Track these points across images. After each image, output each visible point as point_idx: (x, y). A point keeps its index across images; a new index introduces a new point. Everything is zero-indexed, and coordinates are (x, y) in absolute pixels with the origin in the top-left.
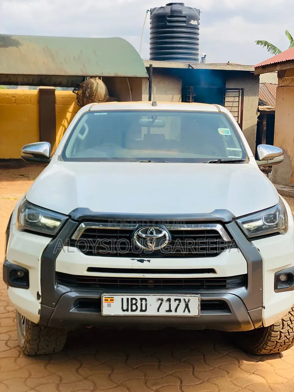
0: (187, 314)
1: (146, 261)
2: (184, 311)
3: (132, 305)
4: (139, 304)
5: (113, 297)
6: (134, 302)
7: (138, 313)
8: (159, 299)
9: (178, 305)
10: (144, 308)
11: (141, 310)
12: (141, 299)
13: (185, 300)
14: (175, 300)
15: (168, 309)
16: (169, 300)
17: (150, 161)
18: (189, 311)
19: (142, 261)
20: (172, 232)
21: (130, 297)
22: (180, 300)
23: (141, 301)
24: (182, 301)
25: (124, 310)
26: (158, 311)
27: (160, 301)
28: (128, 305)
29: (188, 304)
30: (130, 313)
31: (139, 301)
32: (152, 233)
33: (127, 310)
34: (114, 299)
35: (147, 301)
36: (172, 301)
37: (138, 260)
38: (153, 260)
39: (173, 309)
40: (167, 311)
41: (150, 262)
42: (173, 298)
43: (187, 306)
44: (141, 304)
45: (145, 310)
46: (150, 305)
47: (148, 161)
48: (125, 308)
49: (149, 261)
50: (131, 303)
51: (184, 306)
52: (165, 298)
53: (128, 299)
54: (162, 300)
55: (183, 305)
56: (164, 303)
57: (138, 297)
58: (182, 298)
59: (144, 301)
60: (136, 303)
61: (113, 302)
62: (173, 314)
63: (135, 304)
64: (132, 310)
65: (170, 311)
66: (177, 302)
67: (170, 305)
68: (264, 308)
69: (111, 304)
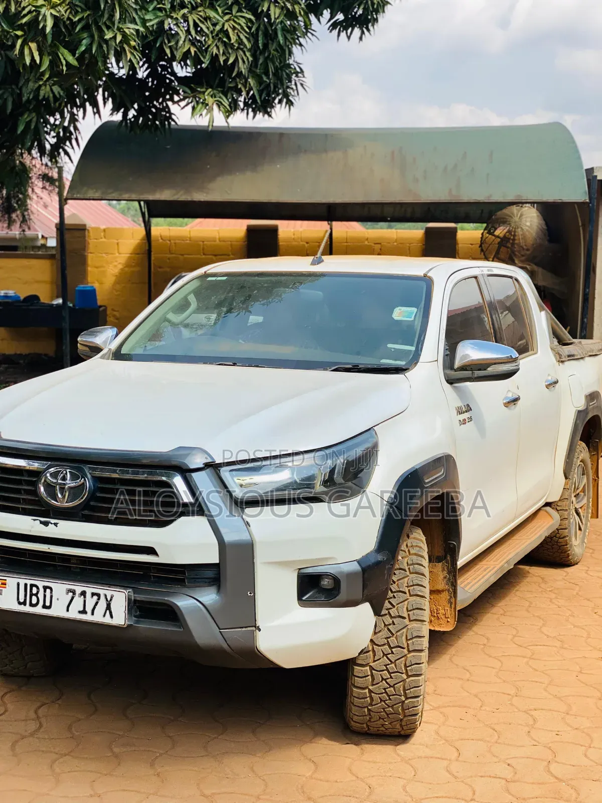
0: (107, 620)
1: (52, 524)
2: (104, 616)
3: (31, 595)
4: (41, 596)
5: (6, 580)
6: (35, 590)
7: (39, 610)
8: (70, 591)
9: (97, 603)
10: (48, 604)
11: (44, 607)
12: (45, 588)
13: (106, 596)
14: (93, 594)
15: (81, 609)
16: (83, 594)
17: (234, 364)
18: (112, 616)
19: (46, 524)
20: (96, 479)
21: (29, 582)
22: (98, 595)
23: (45, 591)
24: (102, 598)
25: (20, 603)
26: (68, 610)
27: (71, 594)
28: (26, 596)
29: (110, 604)
30: (27, 609)
31: (42, 590)
32: (64, 479)
33: (24, 603)
34: (7, 582)
35: (53, 593)
36: (88, 595)
37: (41, 522)
38: (62, 523)
39: (89, 609)
40: (80, 612)
41: (57, 527)
42: (89, 591)
43: (108, 607)
44: (45, 596)
45: (49, 607)
46: (58, 599)
47: (232, 364)
48: (22, 600)
49: (56, 524)
50: (31, 591)
51: (105, 606)
52: (79, 589)
53: (26, 585)
54: (74, 592)
55: (102, 604)
56: (76, 598)
57: (41, 584)
58: (102, 592)
59: (48, 591)
60: (38, 592)
61: (5, 588)
62: (88, 617)
63: (36, 595)
64: (31, 605)
65: (84, 612)
66: (95, 598)
67: (85, 601)
68: (260, 630)
69: (2, 590)
